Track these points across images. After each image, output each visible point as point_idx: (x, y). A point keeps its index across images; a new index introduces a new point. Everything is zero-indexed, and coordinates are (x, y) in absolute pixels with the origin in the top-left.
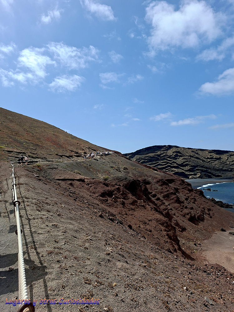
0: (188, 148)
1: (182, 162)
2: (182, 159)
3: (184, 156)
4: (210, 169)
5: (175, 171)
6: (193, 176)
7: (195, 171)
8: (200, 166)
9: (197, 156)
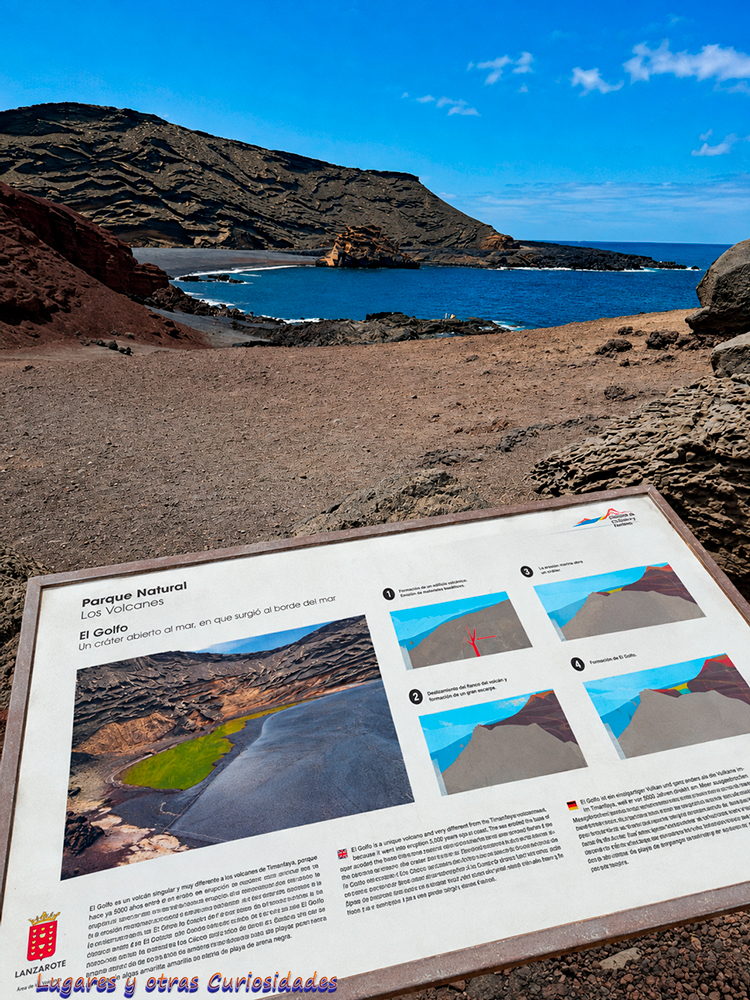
0: (198, 133)
1: (173, 185)
2: (176, 173)
3: (182, 161)
4: (262, 217)
5: (149, 214)
6: (207, 238)
7: (214, 220)
8: (231, 204)
9: (224, 165)
